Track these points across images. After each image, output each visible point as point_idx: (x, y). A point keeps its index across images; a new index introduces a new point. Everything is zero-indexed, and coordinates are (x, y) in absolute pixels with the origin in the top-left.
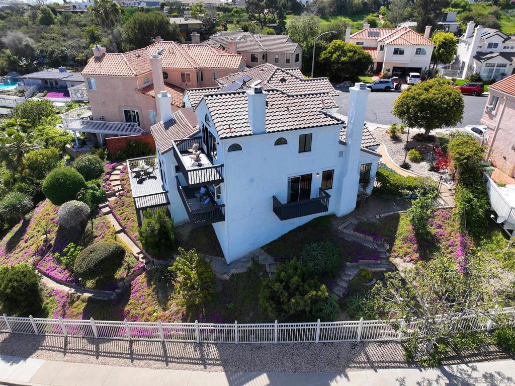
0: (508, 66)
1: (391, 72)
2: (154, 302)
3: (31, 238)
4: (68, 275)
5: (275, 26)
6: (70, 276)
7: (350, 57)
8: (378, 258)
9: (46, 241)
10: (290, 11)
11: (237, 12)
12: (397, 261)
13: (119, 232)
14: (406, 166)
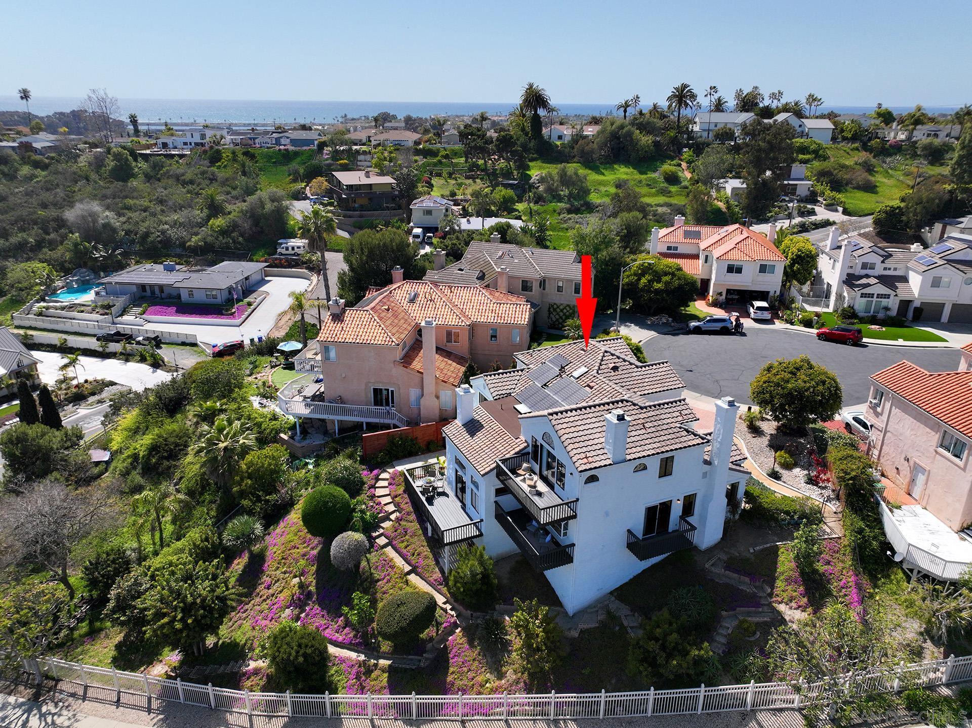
0: (892, 297)
1: (724, 297)
2: (483, 670)
3: (276, 582)
4: (351, 635)
5: (514, 185)
6: (355, 636)
7: (667, 283)
8: (758, 605)
9: (301, 586)
10: (535, 156)
11: (446, 157)
12: (782, 608)
13: (409, 573)
14: (775, 475)
